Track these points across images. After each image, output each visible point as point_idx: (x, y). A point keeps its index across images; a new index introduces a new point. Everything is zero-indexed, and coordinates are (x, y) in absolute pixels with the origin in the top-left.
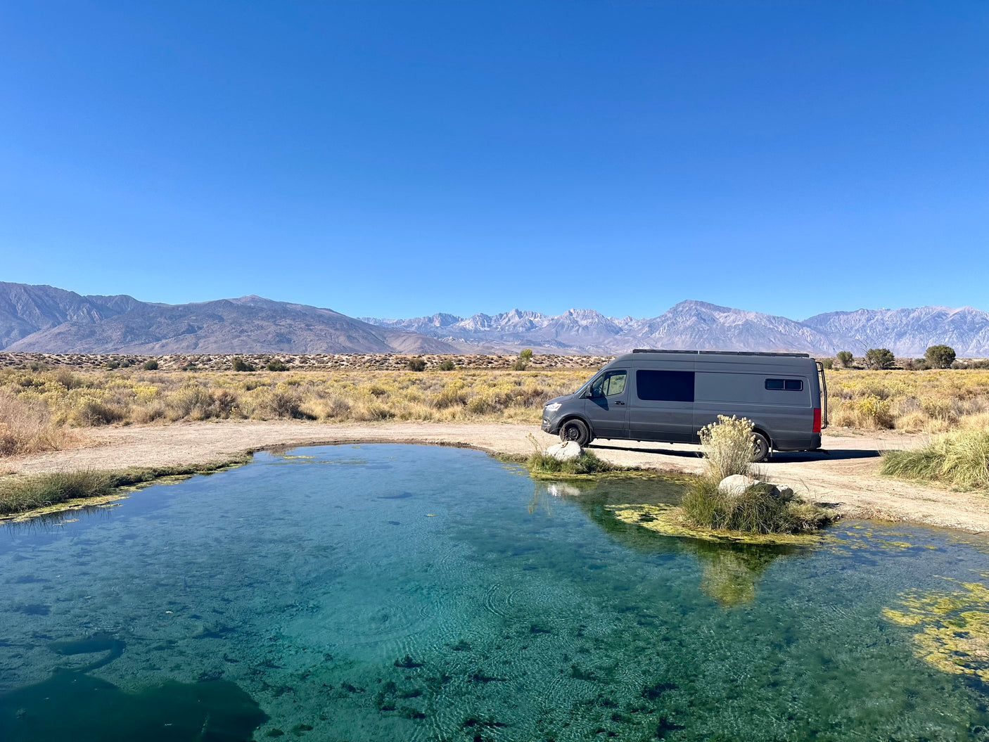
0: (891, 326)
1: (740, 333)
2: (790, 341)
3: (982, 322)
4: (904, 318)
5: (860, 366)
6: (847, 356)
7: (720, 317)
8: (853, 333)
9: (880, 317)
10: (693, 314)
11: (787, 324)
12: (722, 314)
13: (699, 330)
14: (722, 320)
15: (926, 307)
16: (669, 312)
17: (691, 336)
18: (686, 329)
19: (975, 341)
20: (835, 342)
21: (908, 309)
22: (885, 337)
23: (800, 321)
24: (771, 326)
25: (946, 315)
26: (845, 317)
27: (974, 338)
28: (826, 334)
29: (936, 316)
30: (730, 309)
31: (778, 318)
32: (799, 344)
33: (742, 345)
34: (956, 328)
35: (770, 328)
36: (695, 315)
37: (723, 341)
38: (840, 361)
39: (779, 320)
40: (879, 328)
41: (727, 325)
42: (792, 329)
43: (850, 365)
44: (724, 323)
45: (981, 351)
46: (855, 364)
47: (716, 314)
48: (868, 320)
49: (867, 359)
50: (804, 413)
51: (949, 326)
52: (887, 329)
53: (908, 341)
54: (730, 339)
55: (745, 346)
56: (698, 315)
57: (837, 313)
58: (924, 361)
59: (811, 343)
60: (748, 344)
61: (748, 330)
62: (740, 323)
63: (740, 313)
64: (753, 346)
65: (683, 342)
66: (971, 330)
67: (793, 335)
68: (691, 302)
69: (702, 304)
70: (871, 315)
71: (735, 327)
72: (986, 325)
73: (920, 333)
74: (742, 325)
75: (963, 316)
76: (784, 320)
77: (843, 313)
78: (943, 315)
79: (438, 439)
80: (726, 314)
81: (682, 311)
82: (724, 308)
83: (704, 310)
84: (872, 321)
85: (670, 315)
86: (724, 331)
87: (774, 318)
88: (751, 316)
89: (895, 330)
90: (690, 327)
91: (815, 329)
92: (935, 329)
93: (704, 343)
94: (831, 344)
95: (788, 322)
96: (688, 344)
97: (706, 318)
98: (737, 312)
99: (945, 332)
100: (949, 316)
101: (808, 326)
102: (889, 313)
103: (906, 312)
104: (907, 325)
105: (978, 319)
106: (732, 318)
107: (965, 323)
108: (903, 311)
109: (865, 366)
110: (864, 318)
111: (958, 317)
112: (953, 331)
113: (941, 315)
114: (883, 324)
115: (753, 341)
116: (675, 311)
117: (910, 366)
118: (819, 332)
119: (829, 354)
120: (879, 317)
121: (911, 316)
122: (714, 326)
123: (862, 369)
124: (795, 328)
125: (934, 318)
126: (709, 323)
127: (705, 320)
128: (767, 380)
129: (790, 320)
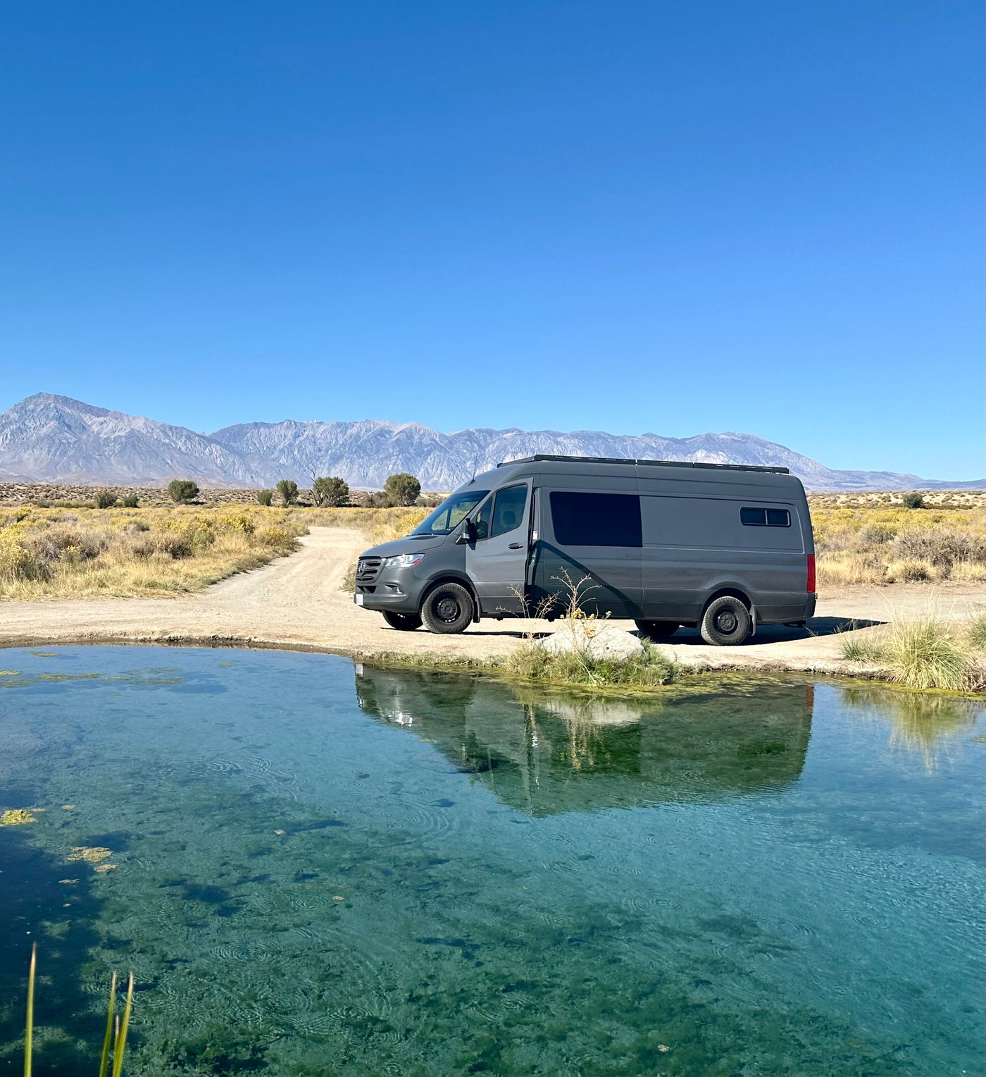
0: (324, 446)
1: (123, 450)
2: (194, 464)
3: (431, 444)
4: (340, 435)
5: (306, 502)
6: (289, 488)
7: (93, 422)
8: (276, 454)
9: (311, 433)
10: (51, 415)
11: (189, 438)
12: (95, 419)
13: (61, 443)
14: (95, 428)
15: (366, 421)
16: (13, 411)
17: (49, 451)
18: (40, 439)
19: (422, 469)
20: (253, 466)
21: (345, 423)
22: (317, 461)
23: (207, 435)
24: (167, 441)
25: (390, 432)
26: (267, 431)
27: (421, 465)
28: (241, 455)
29: (379, 435)
30: (108, 411)
31: (176, 428)
32: (205, 469)
33: (125, 468)
34: (401, 451)
35: (165, 444)
36: (54, 418)
37: (97, 460)
38: (280, 494)
39: (178, 431)
40: (310, 448)
41: (103, 436)
42: (195, 446)
43: (293, 499)
44: (98, 433)
45: (429, 483)
46: (299, 499)
47: (87, 419)
48: (296, 436)
49: (315, 492)
50: (795, 562)
51: (394, 447)
52: (320, 450)
53: (344, 467)
54: (108, 459)
55: (130, 469)
56: (60, 418)
57: (256, 424)
58: (386, 495)
59: (222, 468)
60: (134, 467)
61: (134, 446)
62: (122, 434)
63: (122, 419)
64: (141, 470)
65: (36, 460)
66: (419, 455)
67: (197, 455)
68: (49, 397)
69: (66, 401)
70: (299, 428)
71: (115, 440)
72: (435, 448)
73: (359, 457)
74: (126, 437)
75: (409, 435)
76: (185, 433)
77: (263, 424)
78: (386, 432)
79: (155, 631)
80: (101, 419)
81: (33, 411)
82: (98, 409)
83: (68, 410)
84: (301, 439)
85: (14, 416)
86: (100, 444)
87: (171, 428)
88: (139, 424)
89: (330, 452)
90: (48, 436)
91: (226, 447)
92: (377, 452)
93: (68, 462)
94: (248, 470)
95: (190, 436)
96: (44, 464)
97: (72, 423)
98: (118, 416)
99: (388, 457)
100: (393, 435)
101: (218, 443)
102: (322, 428)
103: (342, 427)
104: (344, 445)
105: (426, 440)
106: (111, 425)
107: (412, 444)
108: (339, 425)
109: (312, 501)
110: (290, 434)
111: (404, 435)
112: (398, 455)
113: (384, 433)
114: (315, 443)
115: (141, 462)
116: (22, 409)
117: (371, 502)
118: (233, 451)
119: (245, 484)
120: (309, 432)
121: (349, 432)
122: (85, 437)
123: (310, 505)
124: (200, 444)
125: (376, 437)
126: (76, 431)
127: (69, 427)
128: (743, 509)
129: (193, 433)
